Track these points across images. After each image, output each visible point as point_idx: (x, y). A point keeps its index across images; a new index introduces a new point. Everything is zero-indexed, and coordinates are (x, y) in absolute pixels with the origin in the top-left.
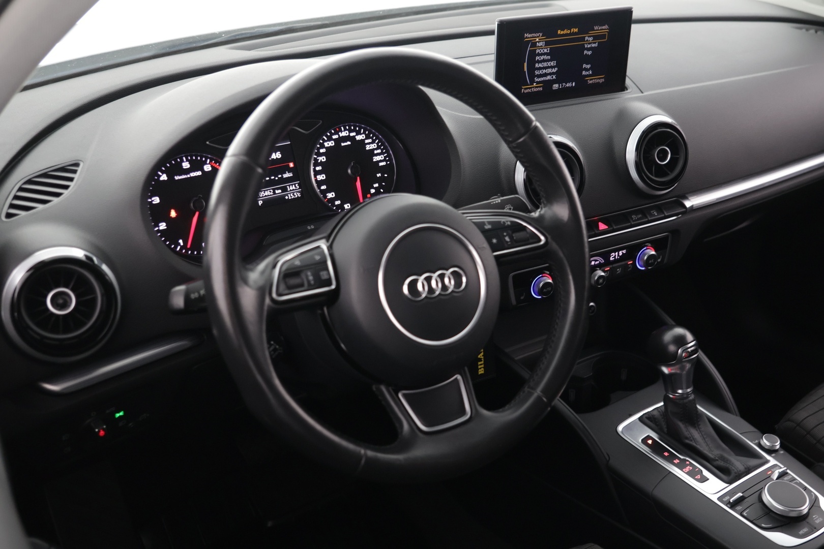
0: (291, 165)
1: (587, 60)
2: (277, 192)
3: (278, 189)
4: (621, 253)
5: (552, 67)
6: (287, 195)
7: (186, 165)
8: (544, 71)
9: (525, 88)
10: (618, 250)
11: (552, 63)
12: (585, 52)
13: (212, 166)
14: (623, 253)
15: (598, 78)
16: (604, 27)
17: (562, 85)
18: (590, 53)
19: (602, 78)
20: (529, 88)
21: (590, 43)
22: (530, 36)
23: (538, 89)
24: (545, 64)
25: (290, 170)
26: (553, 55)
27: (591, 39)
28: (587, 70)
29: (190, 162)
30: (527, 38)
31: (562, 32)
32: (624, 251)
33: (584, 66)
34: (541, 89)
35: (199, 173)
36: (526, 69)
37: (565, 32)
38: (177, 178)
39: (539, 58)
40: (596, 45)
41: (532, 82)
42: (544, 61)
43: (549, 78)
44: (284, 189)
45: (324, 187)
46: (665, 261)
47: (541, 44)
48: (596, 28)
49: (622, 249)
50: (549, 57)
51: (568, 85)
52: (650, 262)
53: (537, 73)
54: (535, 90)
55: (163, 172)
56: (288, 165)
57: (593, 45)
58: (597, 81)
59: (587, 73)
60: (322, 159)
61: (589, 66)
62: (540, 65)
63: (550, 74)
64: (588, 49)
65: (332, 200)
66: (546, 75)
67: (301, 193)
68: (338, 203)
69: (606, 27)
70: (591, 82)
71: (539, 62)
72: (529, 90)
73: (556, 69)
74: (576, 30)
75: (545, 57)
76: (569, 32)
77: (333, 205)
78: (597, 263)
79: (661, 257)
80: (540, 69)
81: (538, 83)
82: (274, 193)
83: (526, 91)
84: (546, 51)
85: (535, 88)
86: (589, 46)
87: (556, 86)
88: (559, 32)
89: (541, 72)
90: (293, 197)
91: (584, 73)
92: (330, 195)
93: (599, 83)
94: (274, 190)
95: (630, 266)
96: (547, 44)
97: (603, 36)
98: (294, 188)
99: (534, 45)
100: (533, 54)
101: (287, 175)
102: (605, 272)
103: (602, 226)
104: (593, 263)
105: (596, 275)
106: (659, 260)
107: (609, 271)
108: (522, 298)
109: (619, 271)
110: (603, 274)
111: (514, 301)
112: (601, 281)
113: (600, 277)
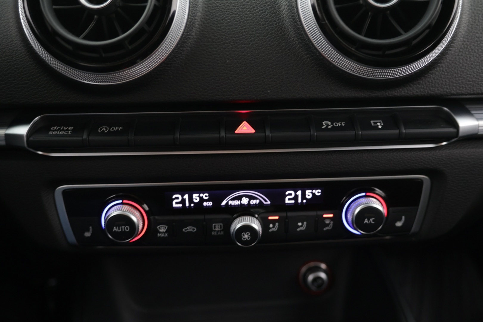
4: (309, 194)
10: (304, 187)
14: (314, 194)
32: (318, 192)
46: (415, 228)
49: (312, 186)
52: (366, 221)
78: (253, 202)
79: (403, 217)
95: (327, 222)
102: (265, 223)
103: (245, 128)
104: (245, 201)
105: (238, 224)
106: (399, 224)
107: (274, 222)
108: (88, 234)
109: (302, 226)
110: (256, 225)
111: (71, 237)
112: (246, 236)
113: (247, 228)
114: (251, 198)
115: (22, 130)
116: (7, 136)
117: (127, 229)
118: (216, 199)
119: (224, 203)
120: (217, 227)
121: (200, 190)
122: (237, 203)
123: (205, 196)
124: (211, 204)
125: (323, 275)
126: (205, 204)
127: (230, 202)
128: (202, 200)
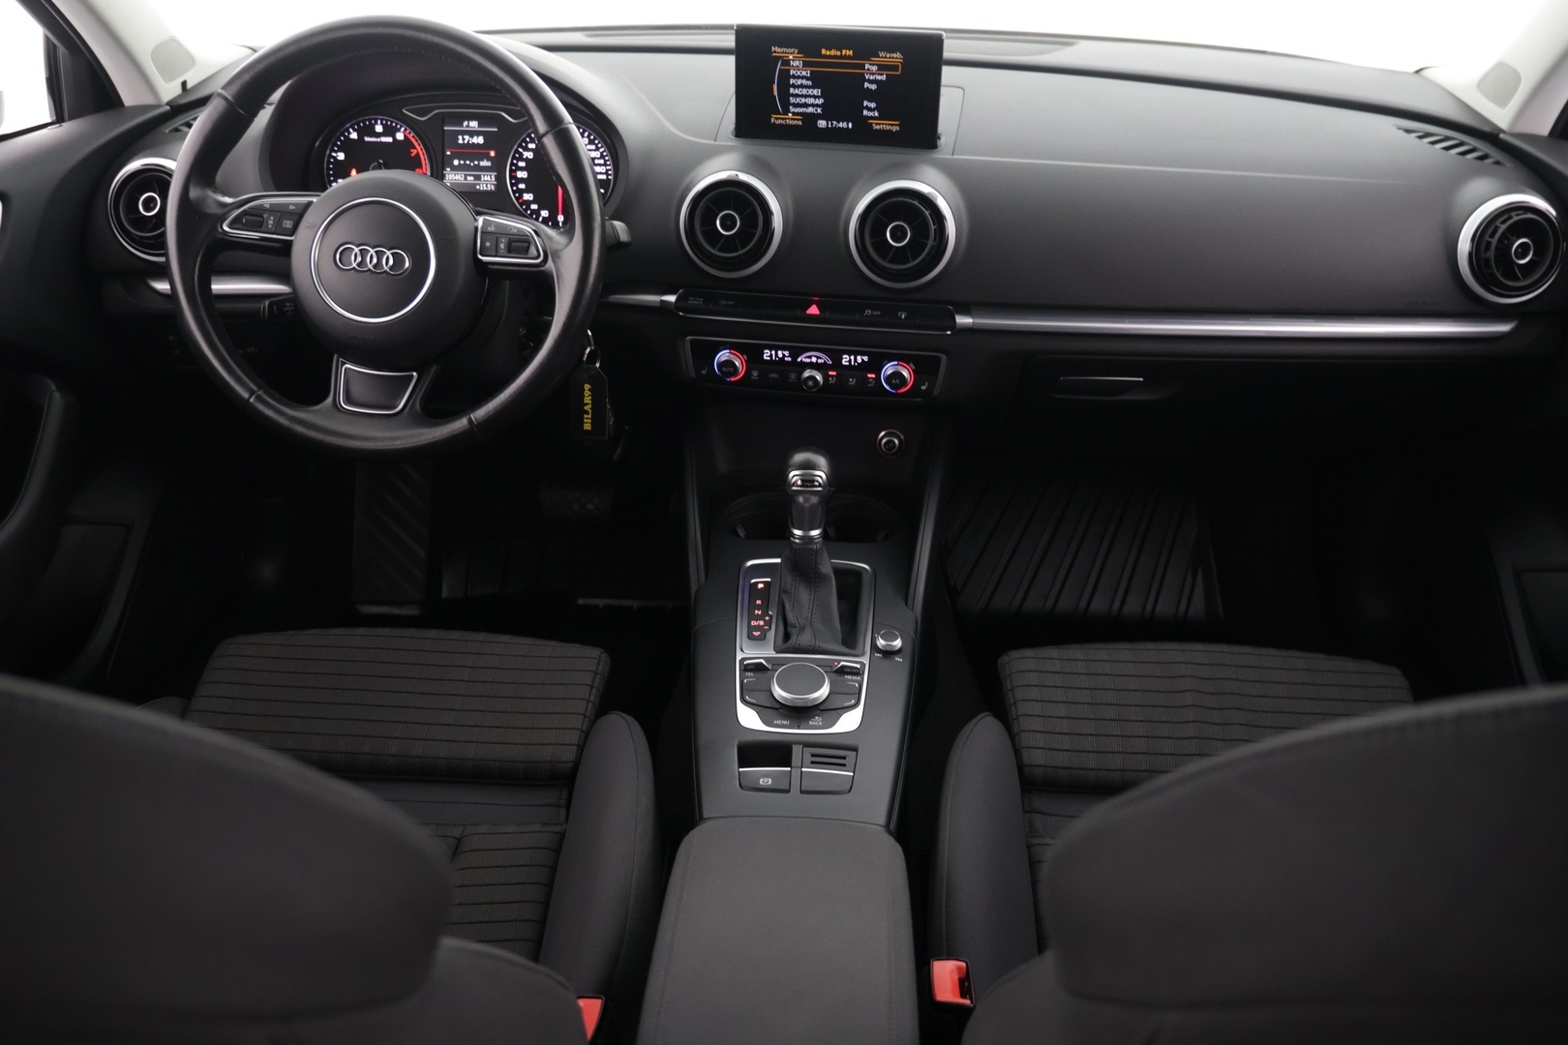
0: (492, 154)
1: (870, 95)
2: (469, 178)
3: (470, 175)
4: (859, 359)
5: (815, 97)
6: (479, 184)
7: (379, 128)
8: (803, 100)
9: (777, 119)
10: (856, 354)
11: (816, 92)
12: (866, 85)
13: (405, 136)
14: (863, 360)
15: (892, 125)
16: (895, 55)
17: (832, 124)
18: (874, 87)
19: (896, 125)
20: (783, 119)
21: (873, 74)
22: (779, 50)
23: (795, 122)
24: (804, 91)
25: (489, 158)
26: (816, 80)
27: (874, 68)
28: (869, 109)
29: (385, 126)
30: (775, 52)
31: (828, 53)
32: (866, 358)
33: (865, 103)
34: (800, 123)
35: (389, 140)
36: (776, 93)
37: (833, 52)
38: (367, 139)
39: (794, 81)
40: (884, 78)
41: (786, 111)
42: (802, 86)
43: (810, 110)
44: (478, 178)
45: (522, 186)
46: (936, 392)
47: (796, 63)
48: (882, 54)
49: (862, 354)
50: (810, 83)
51: (841, 125)
52: (894, 382)
53: (792, 100)
54: (791, 122)
55: (354, 130)
56: (489, 153)
57: (879, 78)
58: (888, 128)
59: (871, 114)
60: (529, 155)
61: (873, 105)
62: (797, 91)
63: (813, 105)
64: (871, 82)
65: (528, 203)
66: (806, 105)
67: (497, 186)
68: (534, 207)
69: (898, 55)
70: (878, 127)
71: (794, 86)
72: (783, 122)
73: (821, 101)
74: (851, 53)
75: (804, 82)
76: (839, 53)
77: (528, 208)
78: (820, 361)
79: (926, 385)
80: (797, 96)
81: (794, 114)
82: (465, 179)
83: (778, 122)
84: (804, 73)
85: (790, 119)
86: (872, 78)
87: (822, 124)
88: (823, 51)
89: (798, 100)
90: (485, 188)
91: (865, 112)
92: (528, 197)
93: (890, 131)
94: (466, 176)
95: (871, 379)
96: (806, 64)
97: (895, 68)
98: (489, 179)
99: (786, 62)
100: (785, 76)
101: (485, 163)
102: (826, 377)
103: (814, 310)
104: (814, 360)
105: (807, 374)
106: (924, 388)
107: (832, 376)
108: (704, 372)
109: (852, 381)
110: (819, 377)
111: (693, 374)
112: (810, 383)
113: (812, 378)
114: (818, 358)
115: (672, 298)
116: (662, 301)
117: (732, 370)
118: (794, 356)
119: (799, 360)
120: (793, 376)
121: (783, 348)
122: (808, 360)
123: (786, 353)
124: (790, 359)
125: (896, 441)
126: (786, 359)
127: (804, 360)
128: (784, 355)
